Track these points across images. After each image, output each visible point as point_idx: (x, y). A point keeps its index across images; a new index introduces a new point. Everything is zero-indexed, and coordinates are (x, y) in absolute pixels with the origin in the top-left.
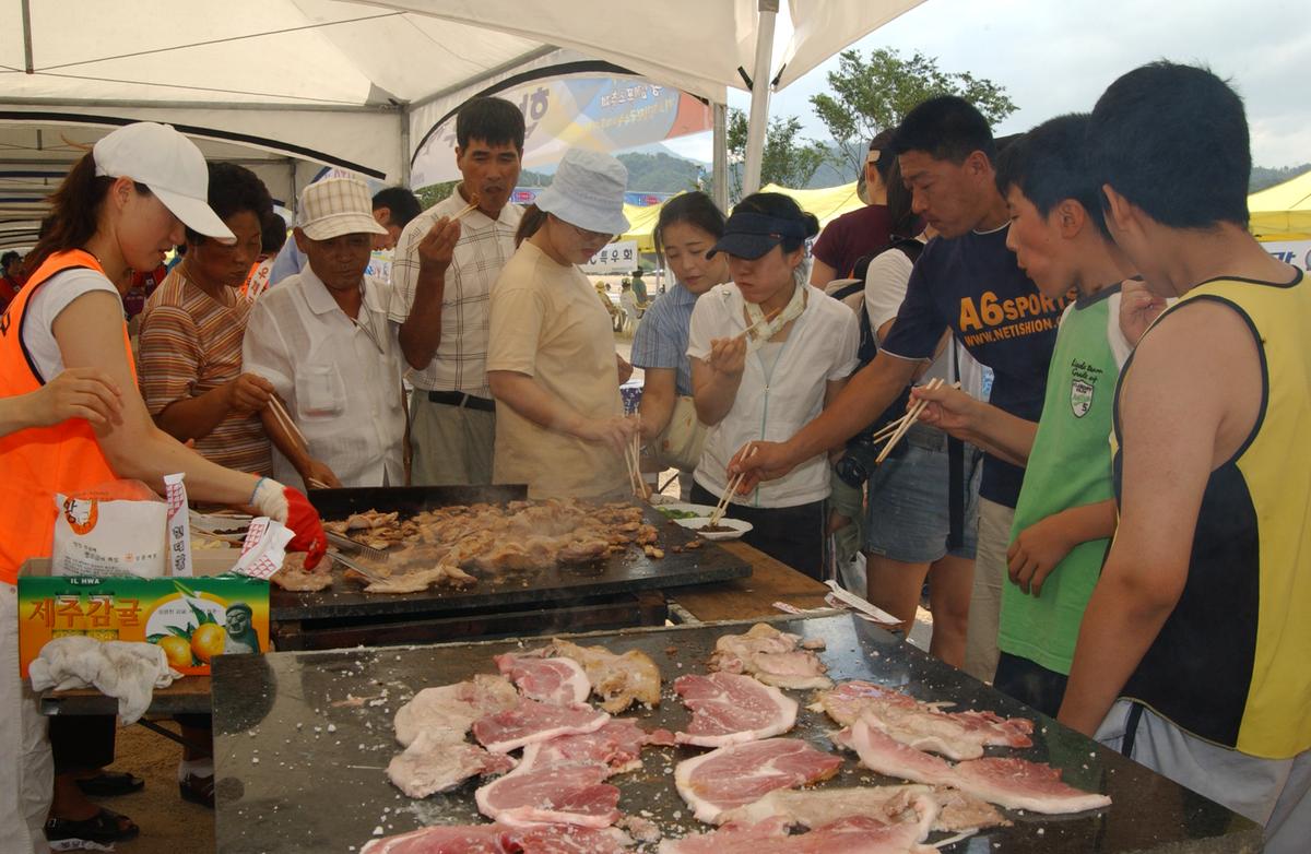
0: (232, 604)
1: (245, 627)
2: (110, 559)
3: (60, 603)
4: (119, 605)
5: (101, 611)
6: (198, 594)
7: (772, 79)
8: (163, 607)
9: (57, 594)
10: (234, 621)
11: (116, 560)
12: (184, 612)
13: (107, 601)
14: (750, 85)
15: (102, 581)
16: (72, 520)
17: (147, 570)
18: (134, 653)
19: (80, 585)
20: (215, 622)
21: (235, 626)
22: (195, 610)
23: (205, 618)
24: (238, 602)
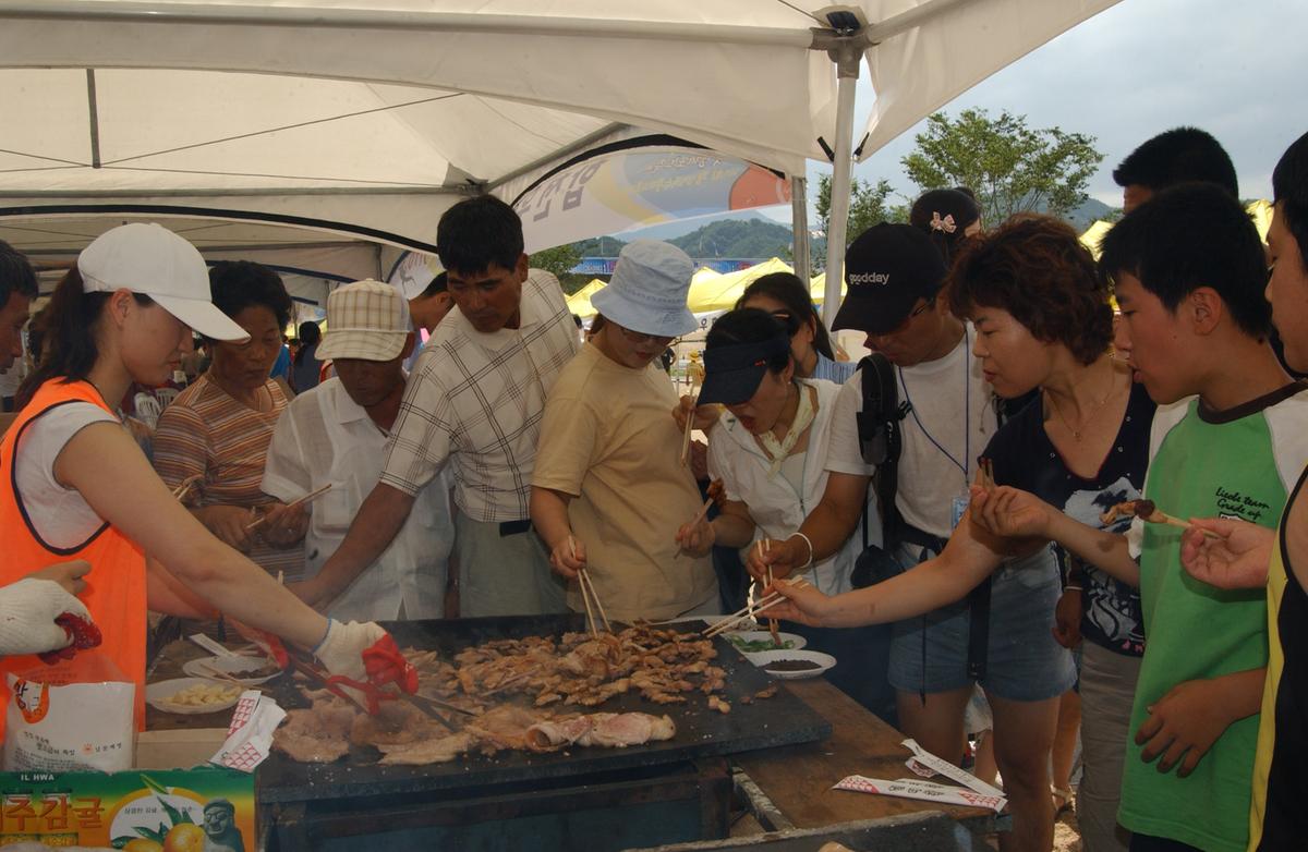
0: (211, 799)
1: (226, 827)
2: (65, 752)
3: (9, 803)
4: (80, 805)
6: (170, 789)
7: (854, 149)
8: (131, 805)
9: (4, 793)
10: (213, 820)
11: (72, 752)
12: (154, 811)
13: (64, 800)
14: (831, 155)
15: (58, 776)
16: (22, 705)
17: (111, 762)
19: (31, 781)
20: (192, 822)
21: (215, 826)
22: (168, 808)
23: (179, 817)
24: (218, 798)
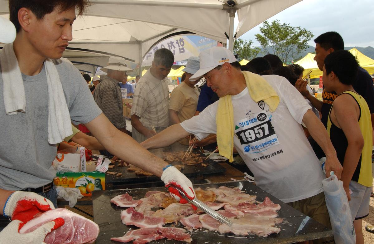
0: (96, 178)
1: (99, 184)
4: (69, 179)
5: (65, 180)
6: (88, 176)
8: (79, 179)
10: (96, 183)
11: (68, 168)
12: (84, 180)
13: (66, 178)
15: (65, 173)
16: (58, 158)
17: (75, 170)
18: (73, 190)
19: (60, 174)
20: (92, 183)
21: (97, 184)
22: (87, 180)
23: (89, 182)
24: (97, 178)
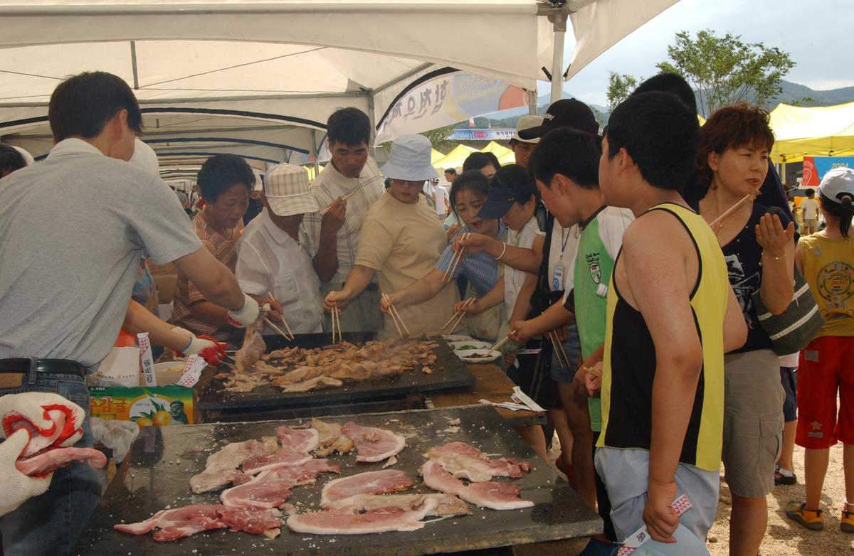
0: (173, 400)
1: (180, 413)
2: (110, 377)
4: (115, 401)
5: (106, 405)
6: (155, 395)
7: (563, 73)
8: (137, 403)
10: (174, 409)
11: (113, 378)
12: (149, 405)
13: (109, 399)
14: (550, 77)
15: (106, 388)
17: (131, 383)
18: (123, 426)
19: (95, 391)
21: (175, 412)
22: (154, 404)
23: (159, 408)
24: (176, 399)
